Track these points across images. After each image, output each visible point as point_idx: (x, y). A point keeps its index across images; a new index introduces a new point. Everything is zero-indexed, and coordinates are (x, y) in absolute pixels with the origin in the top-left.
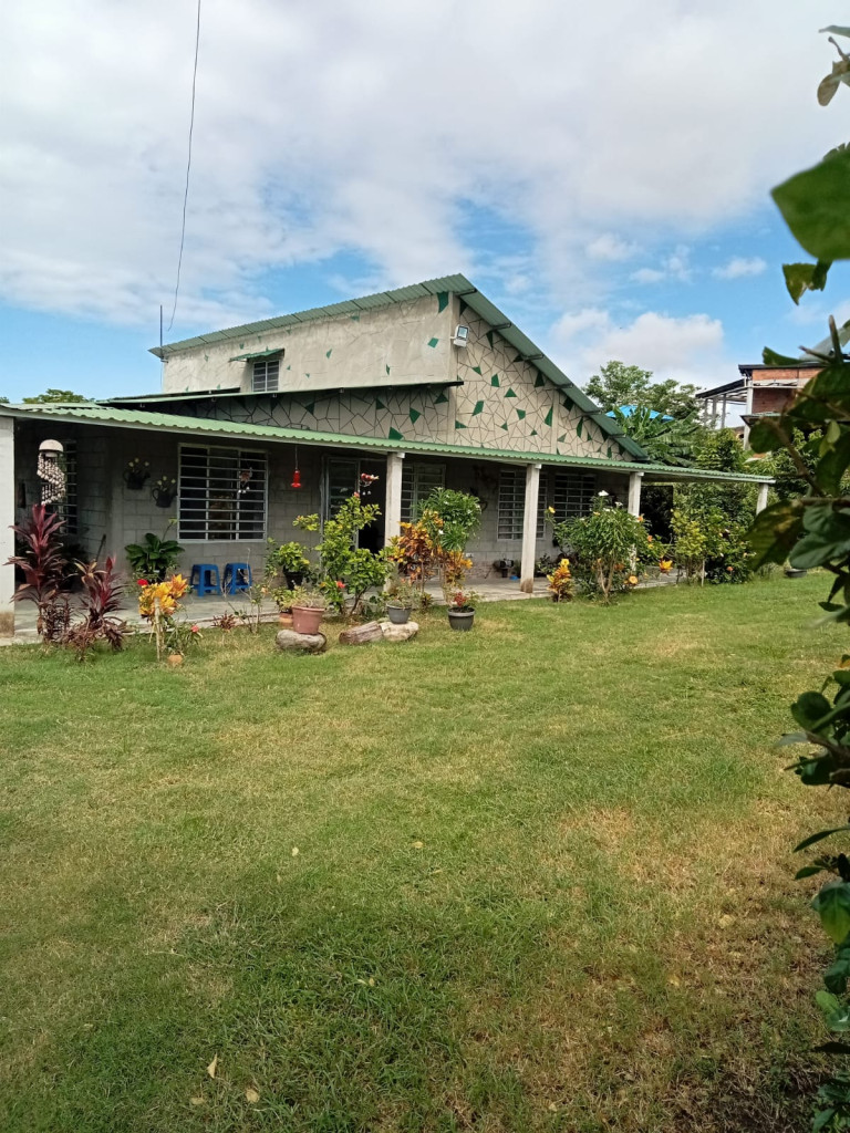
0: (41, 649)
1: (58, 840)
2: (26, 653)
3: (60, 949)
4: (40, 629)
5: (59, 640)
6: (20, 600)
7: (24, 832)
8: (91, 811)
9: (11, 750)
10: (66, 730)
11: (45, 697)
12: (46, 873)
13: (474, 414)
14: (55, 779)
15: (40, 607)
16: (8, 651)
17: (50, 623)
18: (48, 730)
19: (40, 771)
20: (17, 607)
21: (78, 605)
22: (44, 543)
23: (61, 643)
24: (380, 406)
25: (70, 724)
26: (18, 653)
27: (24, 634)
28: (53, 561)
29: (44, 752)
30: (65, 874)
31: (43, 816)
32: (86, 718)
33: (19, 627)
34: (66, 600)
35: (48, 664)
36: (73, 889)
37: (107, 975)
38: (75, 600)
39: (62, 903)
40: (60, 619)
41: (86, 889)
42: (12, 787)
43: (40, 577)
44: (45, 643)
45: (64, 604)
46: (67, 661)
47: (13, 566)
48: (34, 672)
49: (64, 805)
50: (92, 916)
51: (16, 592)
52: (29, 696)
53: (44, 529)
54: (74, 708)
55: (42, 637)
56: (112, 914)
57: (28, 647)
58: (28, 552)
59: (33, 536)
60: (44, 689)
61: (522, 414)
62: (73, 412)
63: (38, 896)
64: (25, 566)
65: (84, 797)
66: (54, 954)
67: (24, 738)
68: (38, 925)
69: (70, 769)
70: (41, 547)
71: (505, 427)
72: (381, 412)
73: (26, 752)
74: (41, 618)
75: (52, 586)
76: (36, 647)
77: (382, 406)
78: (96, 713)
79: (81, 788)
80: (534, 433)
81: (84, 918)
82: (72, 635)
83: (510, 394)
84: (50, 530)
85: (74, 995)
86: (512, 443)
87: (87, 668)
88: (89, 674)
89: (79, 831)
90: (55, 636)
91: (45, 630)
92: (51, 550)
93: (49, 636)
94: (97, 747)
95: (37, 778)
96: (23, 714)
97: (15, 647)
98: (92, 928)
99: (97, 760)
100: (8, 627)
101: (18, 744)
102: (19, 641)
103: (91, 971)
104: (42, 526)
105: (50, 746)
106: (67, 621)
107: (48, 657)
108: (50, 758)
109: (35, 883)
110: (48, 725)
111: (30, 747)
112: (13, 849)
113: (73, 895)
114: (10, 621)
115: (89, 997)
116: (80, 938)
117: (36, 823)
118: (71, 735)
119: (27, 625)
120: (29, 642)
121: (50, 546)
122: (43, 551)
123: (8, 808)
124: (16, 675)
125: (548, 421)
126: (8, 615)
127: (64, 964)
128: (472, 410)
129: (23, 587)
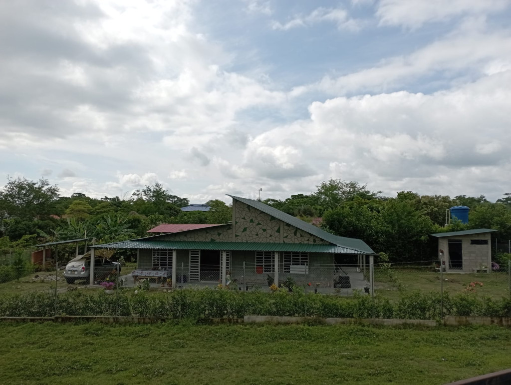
13: (243, 232)
24: (207, 233)
61: (264, 230)
71: (257, 235)
72: (208, 234)
77: (208, 233)
80: (271, 236)
83: (259, 224)
86: (261, 240)
125: (278, 231)
128: (242, 230)
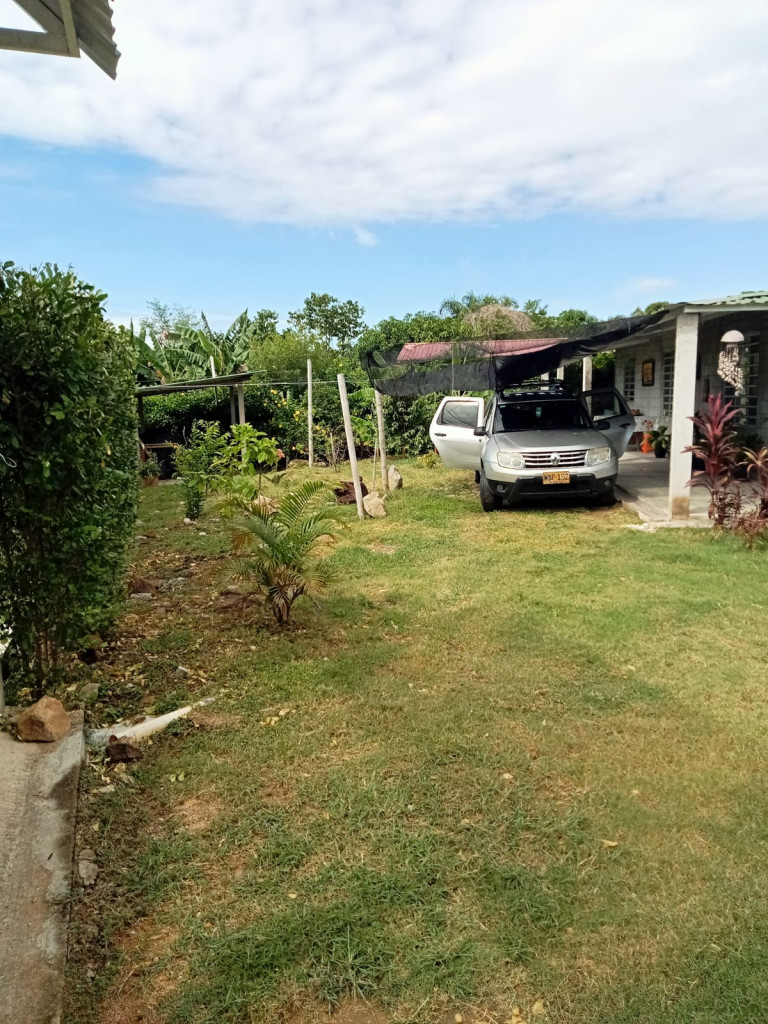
0: (712, 533)
1: (707, 725)
2: (697, 536)
3: (695, 844)
4: (710, 514)
5: (729, 526)
6: (695, 486)
7: (675, 708)
8: (744, 703)
9: (673, 625)
10: (726, 615)
11: (710, 580)
12: (690, 756)
14: (711, 662)
15: (713, 494)
16: (681, 533)
17: (722, 509)
18: (709, 612)
19: (697, 650)
20: (692, 492)
21: (750, 493)
22: (718, 432)
23: (731, 529)
25: (731, 609)
26: (690, 535)
27: (697, 518)
28: (727, 449)
29: (704, 632)
30: (710, 764)
31: (694, 696)
32: (748, 606)
33: (694, 512)
34: (738, 487)
35: (717, 547)
36: (716, 784)
37: (741, 895)
38: (746, 488)
39: (702, 795)
40: (730, 505)
41: (729, 788)
42: (670, 661)
43: (713, 465)
44: (715, 527)
45: (736, 492)
46: (735, 546)
47: (690, 454)
48: (702, 554)
49: (716, 691)
50: (733, 820)
51: (692, 477)
52: (697, 576)
53: (718, 419)
54: (737, 595)
55: (714, 522)
56: (754, 825)
57: (700, 531)
58: (702, 441)
59: (708, 426)
60: (710, 571)
62: (757, 300)
63: (680, 777)
64: (700, 454)
65: (737, 687)
66: (688, 847)
67: (686, 616)
68: (676, 810)
69: (727, 655)
70: (715, 436)
73: (686, 629)
74: (713, 505)
75: (724, 473)
76: (707, 530)
78: (759, 603)
79: (736, 677)
81: (724, 821)
82: (742, 522)
84: (725, 419)
85: (704, 904)
87: (754, 555)
88: (756, 562)
89: (729, 722)
90: (725, 522)
91: (717, 516)
92: (725, 439)
93: (720, 521)
94: (757, 637)
95: (695, 657)
96: (688, 593)
97: (688, 529)
98: (732, 833)
99: (755, 651)
100: (684, 511)
101: (680, 620)
102: (692, 524)
103: (726, 883)
104: (717, 415)
105: (709, 628)
106: (738, 507)
107: (717, 541)
108: (708, 639)
109: (680, 764)
110: (709, 607)
111: (690, 626)
112: (664, 722)
113: (715, 790)
114: (685, 504)
115: (719, 913)
116: (717, 839)
117: (688, 702)
118: (731, 620)
119: (700, 510)
120: (702, 526)
121: (724, 436)
122: (717, 440)
123: (664, 680)
124: (685, 555)
126: (683, 500)
127: (697, 862)
129: (697, 473)
